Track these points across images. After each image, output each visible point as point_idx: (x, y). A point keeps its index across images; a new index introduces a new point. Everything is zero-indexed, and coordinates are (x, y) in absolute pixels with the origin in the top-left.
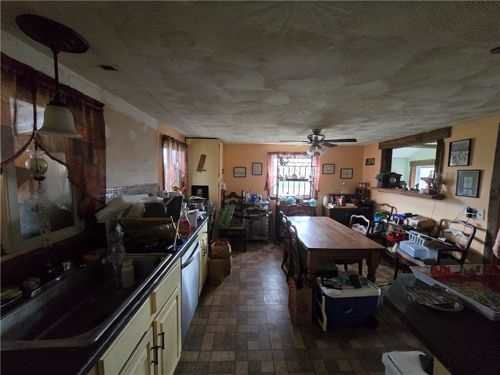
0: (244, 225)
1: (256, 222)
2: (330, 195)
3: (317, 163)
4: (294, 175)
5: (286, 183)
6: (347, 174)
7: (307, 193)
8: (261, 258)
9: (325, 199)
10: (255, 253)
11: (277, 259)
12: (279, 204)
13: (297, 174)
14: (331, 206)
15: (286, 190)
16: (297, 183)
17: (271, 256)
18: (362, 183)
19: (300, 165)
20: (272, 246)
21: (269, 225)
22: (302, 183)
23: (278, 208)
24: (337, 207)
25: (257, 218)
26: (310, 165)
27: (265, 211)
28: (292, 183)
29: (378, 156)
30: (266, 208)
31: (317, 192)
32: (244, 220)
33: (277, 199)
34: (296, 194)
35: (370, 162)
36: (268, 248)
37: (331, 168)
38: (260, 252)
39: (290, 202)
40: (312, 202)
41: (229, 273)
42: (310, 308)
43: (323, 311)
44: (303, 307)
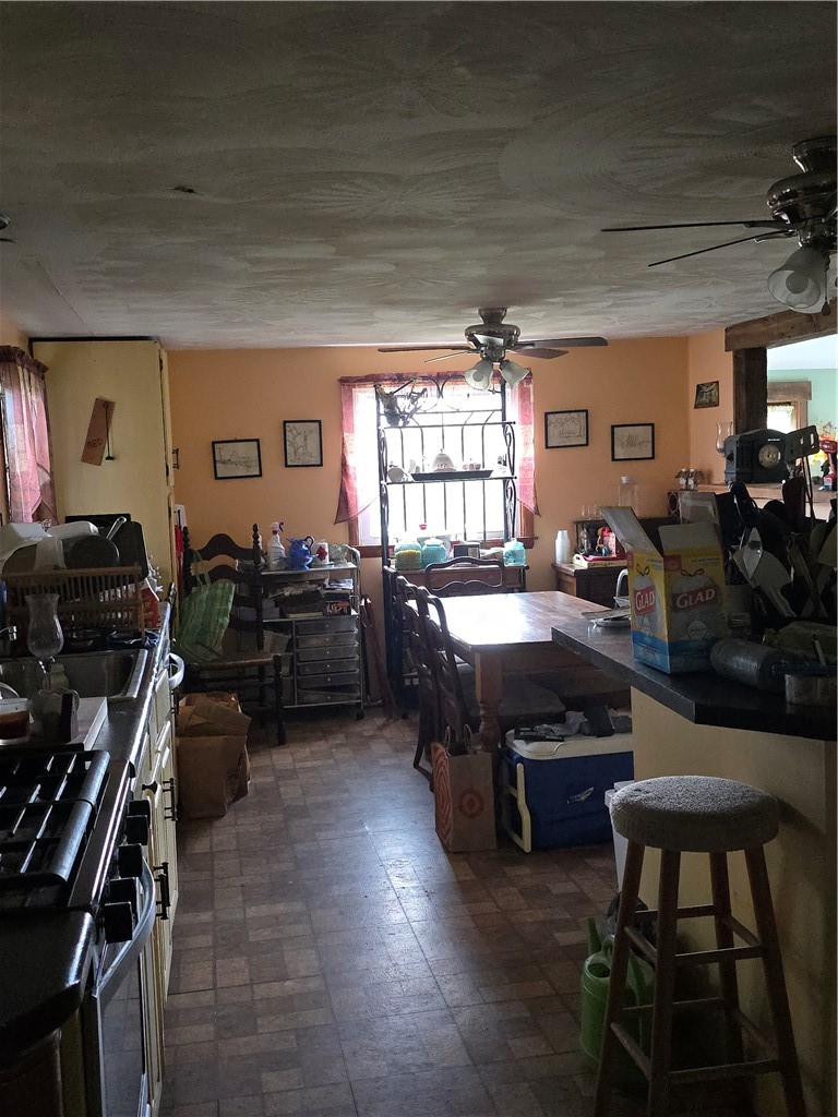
0: (272, 647)
1: (314, 642)
2: (579, 524)
3: (524, 408)
4: (443, 459)
5: (415, 489)
6: (631, 442)
7: (496, 526)
8: (341, 754)
9: (561, 542)
10: (320, 746)
11: (398, 750)
12: (392, 569)
13: (453, 453)
14: (581, 563)
15: (415, 518)
16: (454, 487)
17: (379, 747)
18: (687, 475)
19: (460, 418)
20: (380, 721)
21: (362, 637)
22: (474, 486)
23: (389, 581)
24: (601, 564)
25: (318, 627)
26: (498, 417)
27: (344, 596)
28: (434, 488)
29: (722, 369)
30: (348, 585)
31: (529, 518)
32: (268, 636)
33: (384, 551)
34: (456, 534)
35: (706, 397)
36: (366, 728)
37: (575, 425)
38: (341, 738)
39: (434, 553)
40: (513, 554)
41: (241, 792)
42: (490, 805)
43: (522, 801)
44: (471, 803)
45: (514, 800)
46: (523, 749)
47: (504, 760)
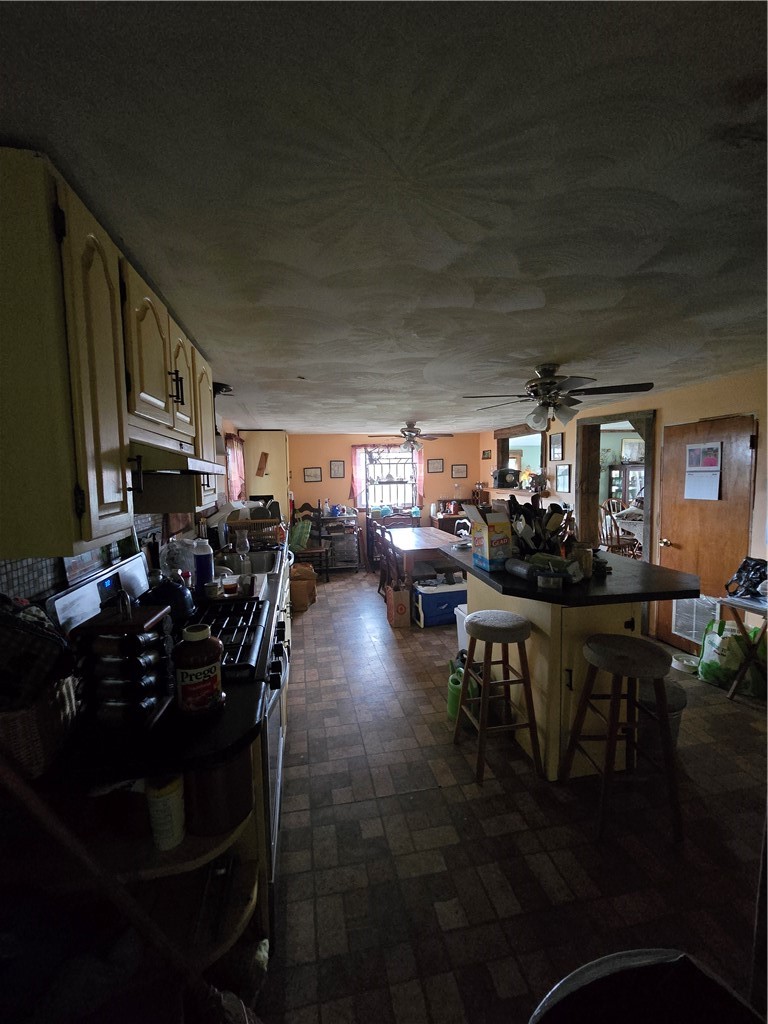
0: (325, 546)
1: (340, 544)
2: (440, 501)
3: (420, 458)
4: (389, 476)
5: (379, 487)
6: (458, 472)
7: (409, 501)
8: (351, 586)
9: (433, 508)
10: (342, 583)
11: (372, 585)
12: (370, 517)
13: (393, 474)
14: (440, 516)
15: (379, 499)
16: (393, 486)
17: (365, 584)
18: (479, 484)
19: (396, 461)
20: (364, 574)
21: (358, 542)
22: (401, 486)
23: (369, 522)
24: (448, 516)
25: (342, 538)
26: (410, 461)
27: (352, 527)
28: (386, 487)
29: (492, 446)
30: (353, 523)
31: (421, 498)
32: (323, 541)
33: (367, 510)
34: (393, 502)
35: (486, 456)
36: (359, 576)
37: (437, 465)
38: (350, 580)
39: (387, 511)
40: (415, 512)
41: (314, 601)
42: (408, 610)
43: (420, 609)
44: (401, 609)
45: (417, 608)
46: (421, 589)
47: (414, 592)
